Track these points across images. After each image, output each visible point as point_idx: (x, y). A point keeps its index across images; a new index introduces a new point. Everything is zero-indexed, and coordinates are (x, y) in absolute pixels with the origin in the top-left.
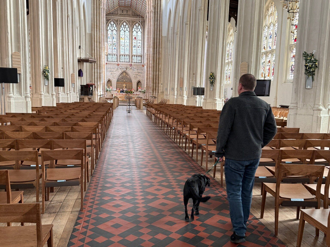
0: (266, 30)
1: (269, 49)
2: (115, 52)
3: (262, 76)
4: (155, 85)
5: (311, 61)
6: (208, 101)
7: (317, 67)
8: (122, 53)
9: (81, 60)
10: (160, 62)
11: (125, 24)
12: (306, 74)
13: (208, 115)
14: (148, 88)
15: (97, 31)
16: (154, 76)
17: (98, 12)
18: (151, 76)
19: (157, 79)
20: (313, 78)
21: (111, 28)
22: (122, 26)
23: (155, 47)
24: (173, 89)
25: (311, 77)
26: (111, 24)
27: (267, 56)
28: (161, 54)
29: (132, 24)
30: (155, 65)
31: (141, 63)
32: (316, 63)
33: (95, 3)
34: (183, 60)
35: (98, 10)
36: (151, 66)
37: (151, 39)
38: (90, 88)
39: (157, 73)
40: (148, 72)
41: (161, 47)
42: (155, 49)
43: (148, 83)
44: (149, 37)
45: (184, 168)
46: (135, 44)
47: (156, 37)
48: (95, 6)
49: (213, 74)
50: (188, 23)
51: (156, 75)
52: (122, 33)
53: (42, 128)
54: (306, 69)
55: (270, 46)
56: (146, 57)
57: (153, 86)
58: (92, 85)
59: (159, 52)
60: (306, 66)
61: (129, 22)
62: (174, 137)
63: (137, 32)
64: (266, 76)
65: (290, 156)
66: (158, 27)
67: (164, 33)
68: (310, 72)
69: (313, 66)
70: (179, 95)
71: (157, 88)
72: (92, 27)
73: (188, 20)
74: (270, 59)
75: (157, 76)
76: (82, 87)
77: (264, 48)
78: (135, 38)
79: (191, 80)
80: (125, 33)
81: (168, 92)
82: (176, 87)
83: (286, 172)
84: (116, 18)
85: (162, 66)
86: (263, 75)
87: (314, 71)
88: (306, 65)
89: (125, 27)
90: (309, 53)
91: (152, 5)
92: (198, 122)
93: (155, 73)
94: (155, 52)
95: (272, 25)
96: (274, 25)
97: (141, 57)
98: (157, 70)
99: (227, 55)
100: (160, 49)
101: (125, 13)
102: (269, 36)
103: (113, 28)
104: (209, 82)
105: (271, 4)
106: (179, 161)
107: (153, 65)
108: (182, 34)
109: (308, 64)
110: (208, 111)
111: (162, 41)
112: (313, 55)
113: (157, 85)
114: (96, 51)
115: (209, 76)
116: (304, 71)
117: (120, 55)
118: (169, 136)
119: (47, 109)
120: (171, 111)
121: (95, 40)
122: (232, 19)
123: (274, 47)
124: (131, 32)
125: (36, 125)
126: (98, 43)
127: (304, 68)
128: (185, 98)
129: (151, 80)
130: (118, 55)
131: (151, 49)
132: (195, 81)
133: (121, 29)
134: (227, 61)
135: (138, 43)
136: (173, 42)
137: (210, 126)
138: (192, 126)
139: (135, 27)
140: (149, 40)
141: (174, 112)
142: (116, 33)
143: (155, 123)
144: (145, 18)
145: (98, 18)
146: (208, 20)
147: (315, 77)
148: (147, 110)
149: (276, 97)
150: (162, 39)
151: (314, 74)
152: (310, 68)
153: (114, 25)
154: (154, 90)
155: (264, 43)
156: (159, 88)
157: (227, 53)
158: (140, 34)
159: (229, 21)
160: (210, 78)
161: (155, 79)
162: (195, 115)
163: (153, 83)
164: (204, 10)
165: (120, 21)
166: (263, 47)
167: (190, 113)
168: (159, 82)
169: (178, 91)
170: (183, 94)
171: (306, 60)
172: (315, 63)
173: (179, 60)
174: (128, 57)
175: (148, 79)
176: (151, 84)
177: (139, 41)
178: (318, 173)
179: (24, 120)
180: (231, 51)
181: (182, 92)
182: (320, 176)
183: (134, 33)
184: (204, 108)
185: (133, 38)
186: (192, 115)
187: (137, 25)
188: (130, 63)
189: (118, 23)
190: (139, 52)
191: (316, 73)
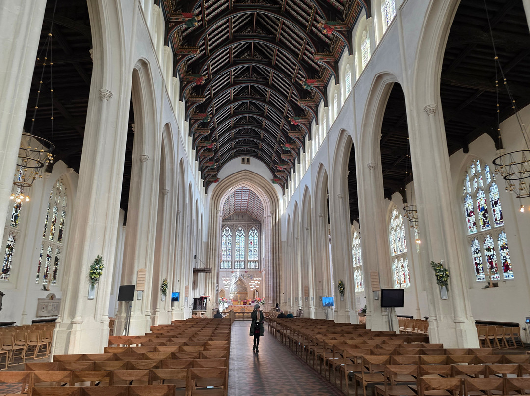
0: (393, 232)
1: (399, 253)
2: (229, 258)
3: (397, 282)
4: (275, 295)
5: (440, 271)
6: (340, 313)
7: (448, 276)
8: (236, 259)
9: (197, 270)
10: (280, 269)
11: (240, 229)
12: (438, 284)
13: (342, 330)
14: (267, 298)
15: (213, 239)
16: (274, 284)
17: (215, 220)
18: (271, 284)
19: (278, 287)
20: (446, 288)
21: (226, 234)
22: (238, 231)
23: (275, 252)
24: (297, 299)
25: (444, 287)
26: (226, 230)
27: (399, 260)
28: (281, 259)
29: (248, 229)
30: (275, 271)
31: (258, 268)
32: (447, 273)
33: (213, 212)
34: (306, 266)
35: (215, 218)
36: (270, 272)
37: (270, 243)
38: (204, 301)
39: (278, 280)
40: (267, 280)
41: (281, 252)
42: (275, 255)
43: (267, 293)
44: (267, 241)
45: (323, 393)
46: (251, 249)
47: (275, 242)
48: (213, 215)
49: (341, 282)
50: (309, 228)
51: (276, 283)
52: (237, 238)
53: (175, 349)
54: (438, 279)
55: (401, 249)
56: (263, 262)
57: (274, 296)
58: (206, 298)
59: (279, 258)
60: (437, 276)
61: (245, 226)
62: (305, 357)
63: (253, 236)
64: (402, 283)
65: (429, 372)
66: (277, 232)
67: (284, 238)
68: (442, 282)
69: (444, 275)
70: (305, 306)
71: (278, 299)
72: (209, 235)
73: (309, 225)
74: (403, 263)
75: (278, 285)
76: (195, 300)
77: (395, 252)
78: (251, 242)
79: (317, 288)
80: (240, 238)
81: (291, 303)
82: (300, 296)
83: (427, 386)
84: (232, 223)
85: (282, 273)
86: (399, 281)
87: (446, 281)
88: (437, 274)
89: (240, 231)
90: (436, 262)
91: (269, 211)
92: (332, 339)
93: (275, 280)
94: (275, 258)
95: (399, 228)
96: (401, 228)
97: (258, 262)
98: (278, 277)
99: (354, 259)
100: (280, 255)
101: (240, 218)
102: (398, 239)
103: (228, 234)
104: (338, 291)
105: (393, 207)
106: (316, 384)
107: (272, 271)
108: (303, 240)
109: (438, 274)
110: (341, 325)
111: (281, 246)
112: (441, 265)
113: (278, 295)
114: (211, 259)
115: (338, 284)
116: (435, 281)
117: (235, 262)
118: (300, 357)
119: (166, 328)
120: (299, 326)
121: (211, 248)
122: (355, 221)
123: (405, 251)
124: (247, 237)
125: (166, 346)
126: (214, 251)
127: (435, 278)
128: (313, 310)
129: (271, 289)
130: (233, 262)
131: (270, 253)
132: (322, 289)
133: (237, 234)
134: (355, 266)
135: (254, 248)
136: (294, 248)
137: (346, 343)
138: (327, 343)
139: (251, 231)
140: (267, 245)
141: (302, 327)
142: (231, 239)
143: (281, 342)
144: (262, 222)
145: (215, 227)
146: (329, 223)
147: (449, 287)
148: (269, 325)
149: (418, 307)
150: (281, 244)
151: (447, 284)
152: (441, 277)
153: (229, 231)
154: (275, 300)
155: (393, 246)
156: (281, 298)
157: (354, 256)
158: (256, 238)
159: (352, 223)
160: (339, 287)
161: (275, 288)
162: (327, 330)
163: (274, 292)
164: (325, 216)
165: (236, 226)
166: (393, 251)
167: (321, 329)
168: (281, 291)
169: (303, 302)
170: (309, 304)
171: (436, 270)
172: (445, 272)
173: (302, 266)
174: (243, 263)
175: (267, 288)
176: (271, 294)
177: (256, 246)
178: (457, 386)
179: (152, 341)
180: (358, 255)
181: (307, 302)
182: (459, 389)
183: (251, 238)
184: (336, 322)
185: (249, 242)
186: (324, 331)
187: (253, 229)
188: (246, 270)
189: (233, 228)
190: (256, 257)
191: (449, 282)
